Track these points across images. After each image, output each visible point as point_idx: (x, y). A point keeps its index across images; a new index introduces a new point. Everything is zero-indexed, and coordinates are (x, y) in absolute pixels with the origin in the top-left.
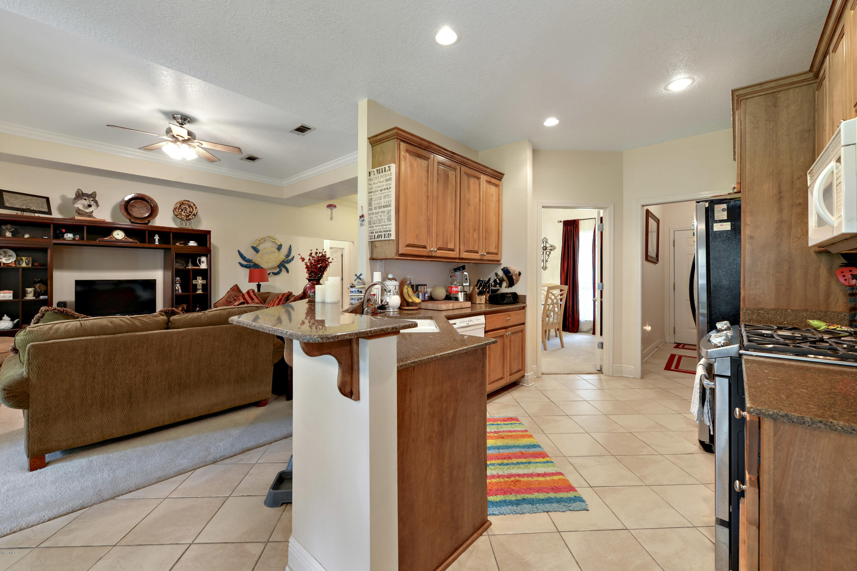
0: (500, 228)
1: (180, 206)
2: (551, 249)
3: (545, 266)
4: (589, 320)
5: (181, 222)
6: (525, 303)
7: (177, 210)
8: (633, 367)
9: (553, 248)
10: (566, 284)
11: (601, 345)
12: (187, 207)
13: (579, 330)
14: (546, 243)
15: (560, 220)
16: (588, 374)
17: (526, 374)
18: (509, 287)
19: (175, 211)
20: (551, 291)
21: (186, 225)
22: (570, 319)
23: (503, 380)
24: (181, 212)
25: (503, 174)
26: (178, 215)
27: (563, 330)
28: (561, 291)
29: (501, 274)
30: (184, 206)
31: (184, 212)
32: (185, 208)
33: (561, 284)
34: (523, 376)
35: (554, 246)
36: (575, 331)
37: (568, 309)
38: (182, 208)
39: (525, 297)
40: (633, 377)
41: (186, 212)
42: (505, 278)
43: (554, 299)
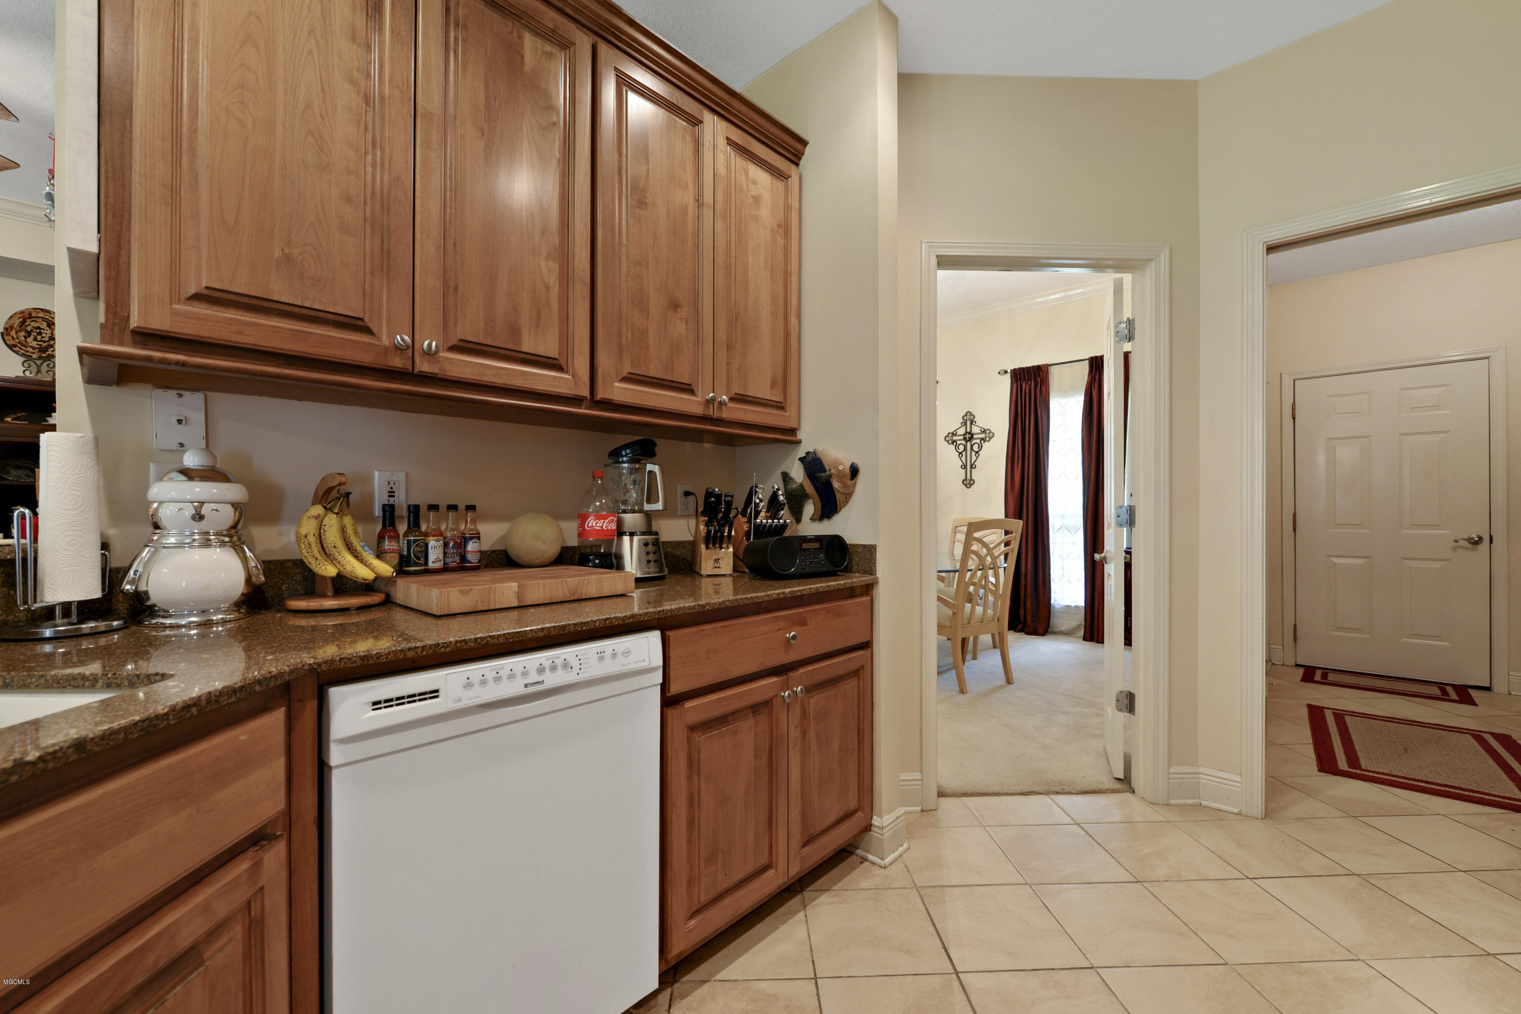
0: (793, 320)
1: (23, 322)
2: (982, 439)
3: (969, 477)
4: (1073, 604)
5: (26, 365)
6: (871, 571)
7: (13, 333)
8: (1238, 778)
9: (987, 435)
10: (1020, 518)
11: (1127, 702)
12: (44, 325)
13: (1050, 630)
14: (971, 423)
15: (1005, 368)
16: (1086, 793)
17: (876, 821)
18: (821, 518)
19: (8, 334)
20: (977, 535)
21: (39, 372)
22: (1029, 603)
23: (771, 873)
24: (25, 337)
25: (804, 143)
26: (15, 346)
27: (1010, 629)
28: (1007, 533)
29: (798, 474)
30: (33, 324)
31: (35, 339)
32: (38, 328)
33: (1006, 516)
34: (868, 828)
35: (990, 432)
36: (1041, 630)
37: (1023, 579)
38: (29, 328)
39: (870, 550)
40: (1236, 810)
41: (39, 338)
42: (809, 488)
43: (986, 556)
